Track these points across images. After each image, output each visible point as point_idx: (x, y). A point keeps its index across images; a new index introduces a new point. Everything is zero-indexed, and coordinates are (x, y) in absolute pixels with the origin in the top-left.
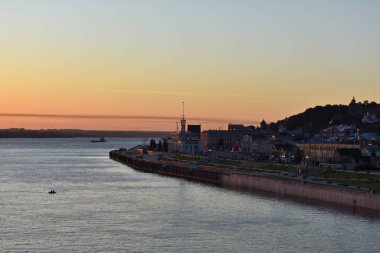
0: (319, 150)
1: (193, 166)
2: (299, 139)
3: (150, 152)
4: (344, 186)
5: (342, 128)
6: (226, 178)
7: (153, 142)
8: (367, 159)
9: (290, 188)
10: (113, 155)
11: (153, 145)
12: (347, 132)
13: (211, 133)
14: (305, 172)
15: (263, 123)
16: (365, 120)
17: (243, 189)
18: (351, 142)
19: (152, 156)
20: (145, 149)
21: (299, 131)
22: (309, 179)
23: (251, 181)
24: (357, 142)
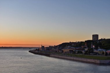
0: (66, 50)
1: (44, 53)
2: (62, 48)
3: (36, 51)
4: (71, 56)
5: (69, 46)
6: (51, 55)
7: (36, 49)
8: (74, 52)
9: (62, 57)
10: (29, 51)
11: (36, 50)
12: (70, 47)
13: (46, 47)
14: (64, 54)
15: (55, 46)
16: (72, 45)
17: (54, 57)
18: (71, 49)
19: (37, 52)
20: (35, 50)
21: (61, 47)
22: (65, 55)
23: (55, 56)
24: (72, 49)
